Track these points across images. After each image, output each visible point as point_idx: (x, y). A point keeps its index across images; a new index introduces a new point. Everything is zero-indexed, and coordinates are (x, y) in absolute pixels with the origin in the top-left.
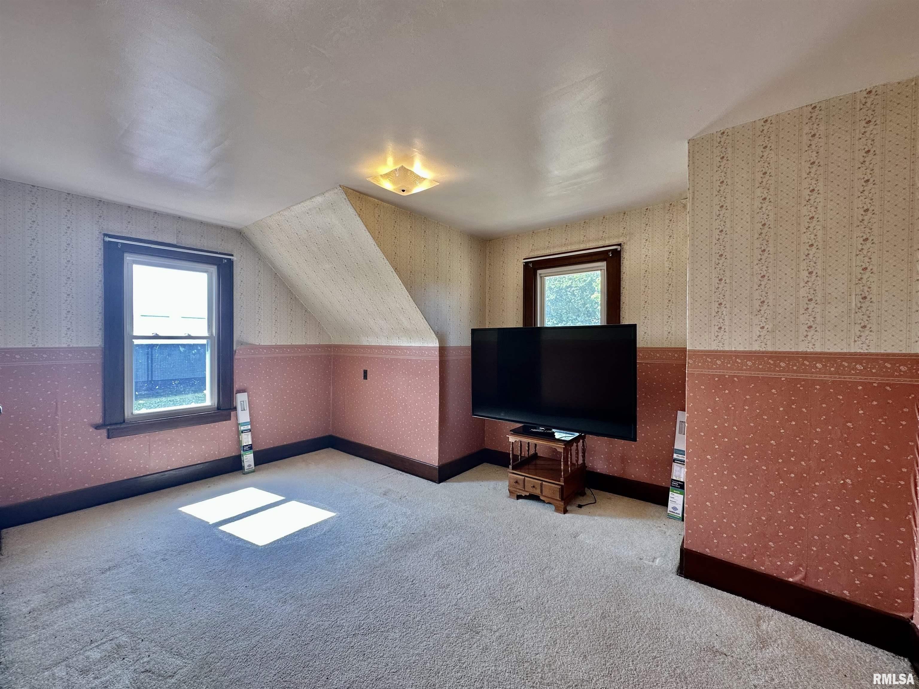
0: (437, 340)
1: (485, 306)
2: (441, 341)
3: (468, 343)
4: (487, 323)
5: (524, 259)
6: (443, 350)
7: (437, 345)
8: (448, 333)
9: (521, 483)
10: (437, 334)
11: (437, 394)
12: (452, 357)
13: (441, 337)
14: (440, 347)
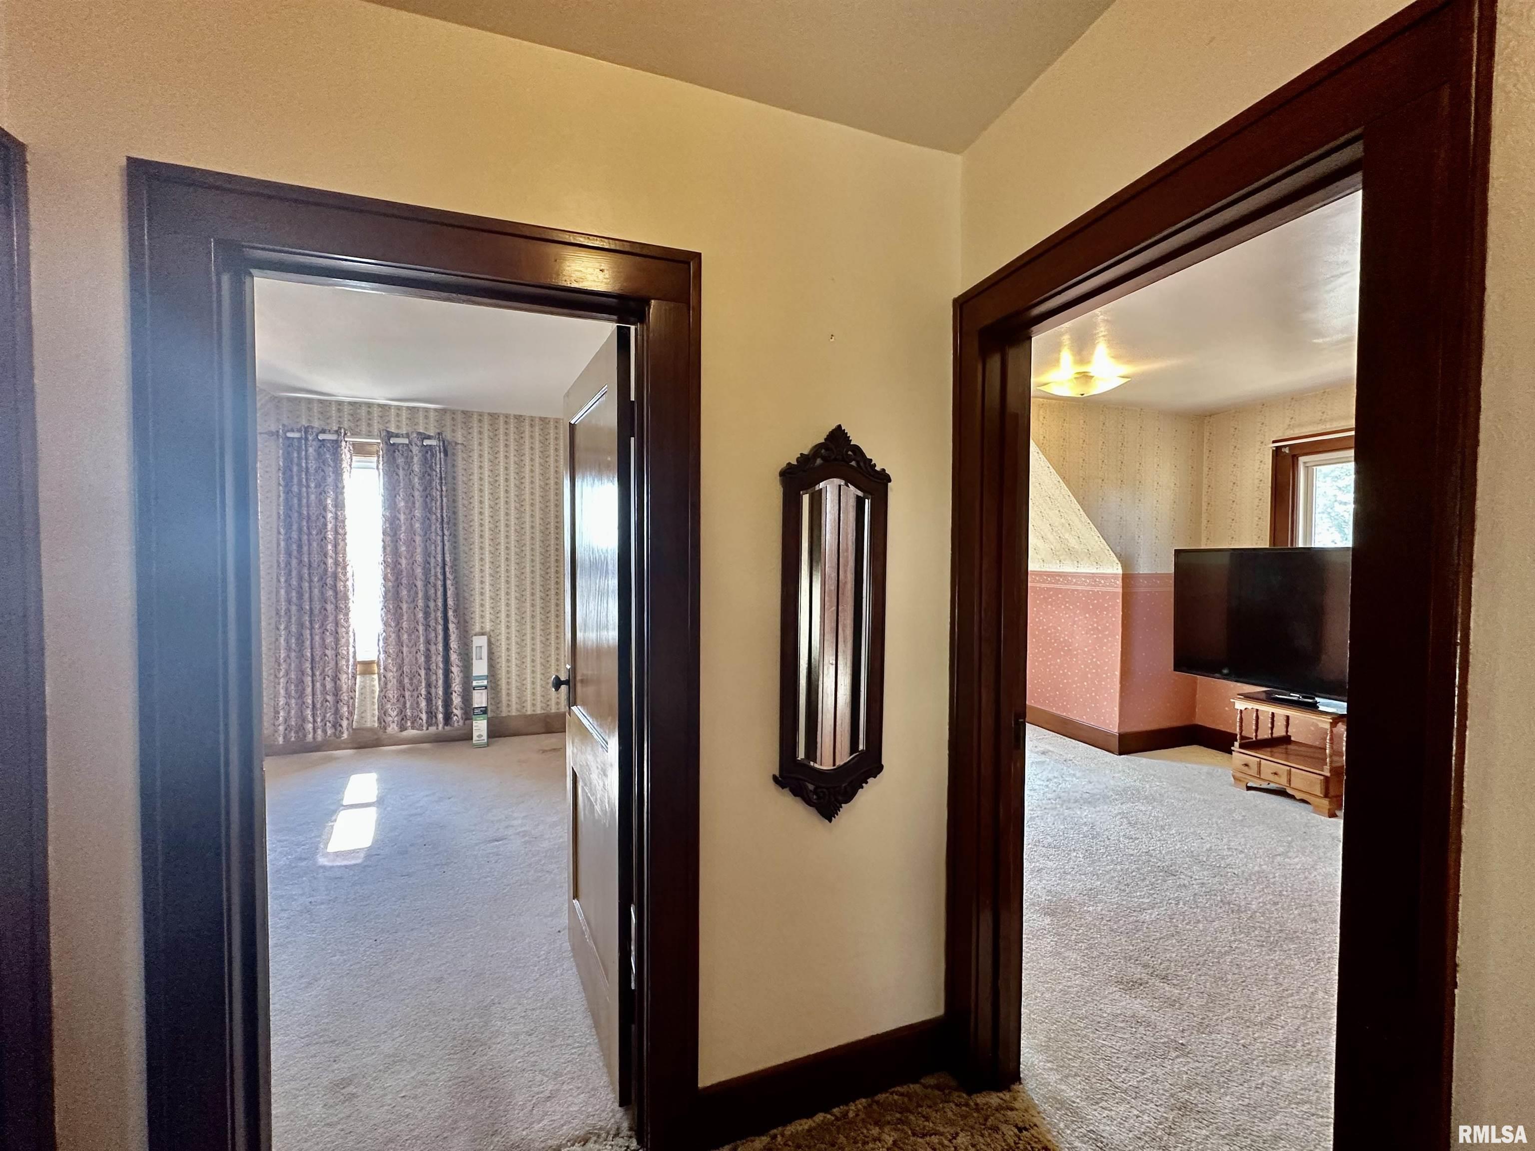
0: (1120, 565)
1: (1201, 514)
2: (1125, 566)
3: (1170, 569)
4: (1204, 540)
5: (1274, 442)
6: (1128, 579)
7: (1120, 571)
8: (1137, 555)
9: (1254, 767)
10: (1119, 557)
11: (1119, 637)
12: (1142, 589)
13: (1125, 560)
14: (1123, 574)
